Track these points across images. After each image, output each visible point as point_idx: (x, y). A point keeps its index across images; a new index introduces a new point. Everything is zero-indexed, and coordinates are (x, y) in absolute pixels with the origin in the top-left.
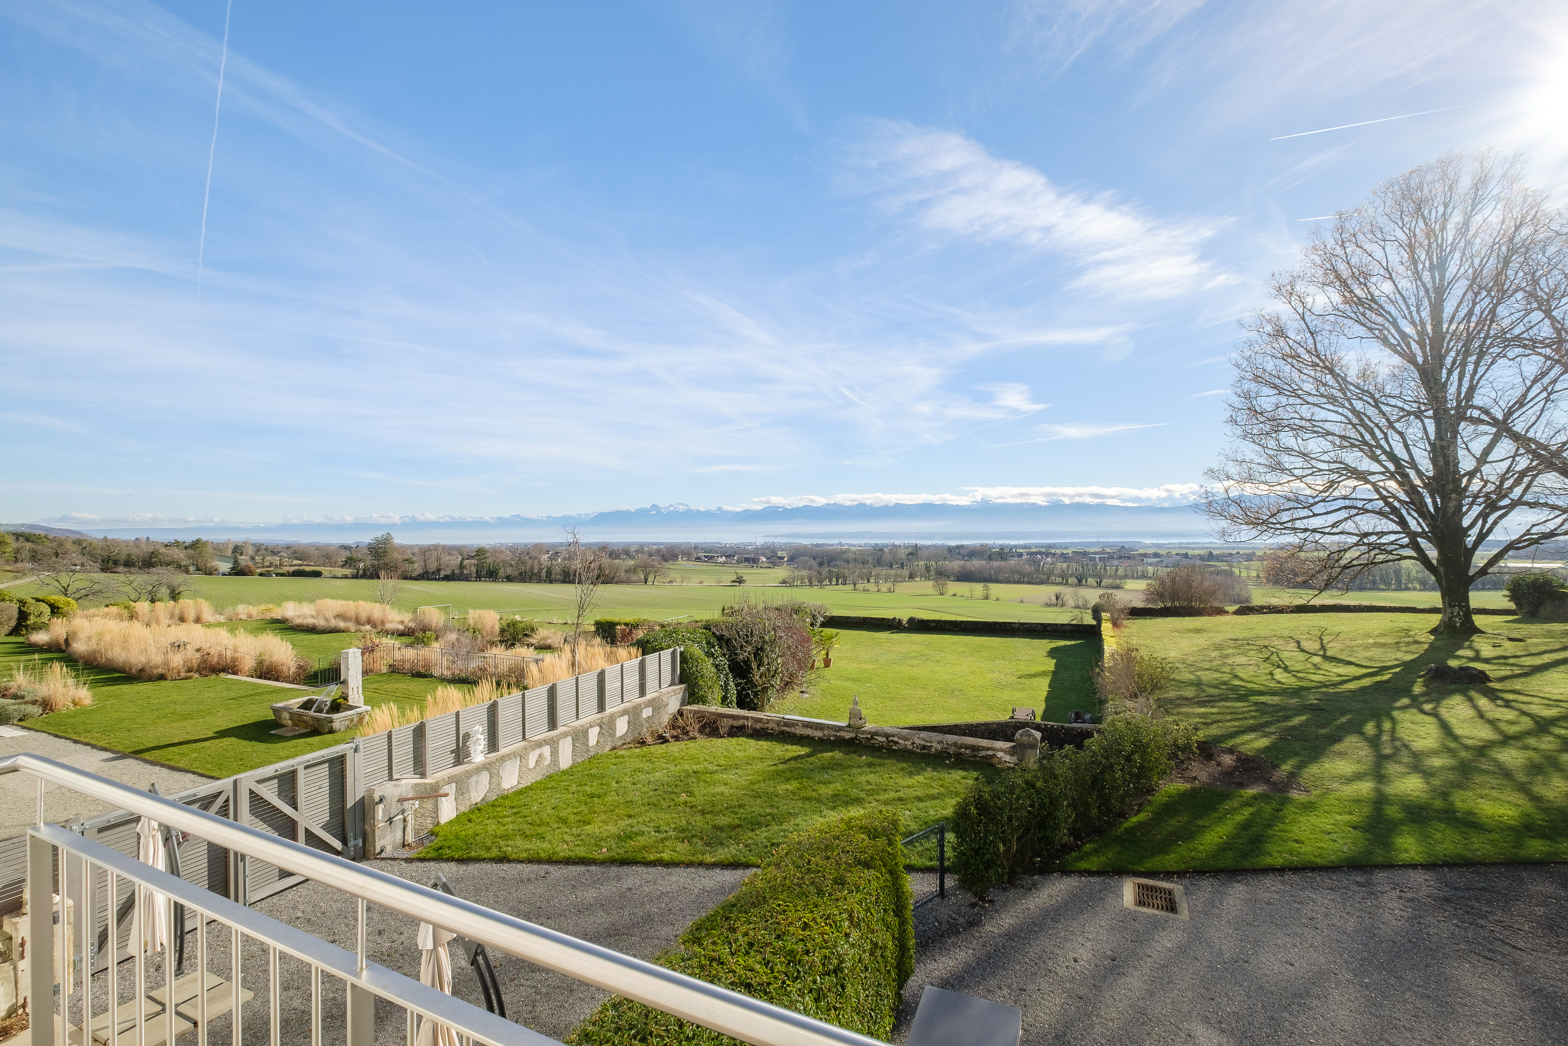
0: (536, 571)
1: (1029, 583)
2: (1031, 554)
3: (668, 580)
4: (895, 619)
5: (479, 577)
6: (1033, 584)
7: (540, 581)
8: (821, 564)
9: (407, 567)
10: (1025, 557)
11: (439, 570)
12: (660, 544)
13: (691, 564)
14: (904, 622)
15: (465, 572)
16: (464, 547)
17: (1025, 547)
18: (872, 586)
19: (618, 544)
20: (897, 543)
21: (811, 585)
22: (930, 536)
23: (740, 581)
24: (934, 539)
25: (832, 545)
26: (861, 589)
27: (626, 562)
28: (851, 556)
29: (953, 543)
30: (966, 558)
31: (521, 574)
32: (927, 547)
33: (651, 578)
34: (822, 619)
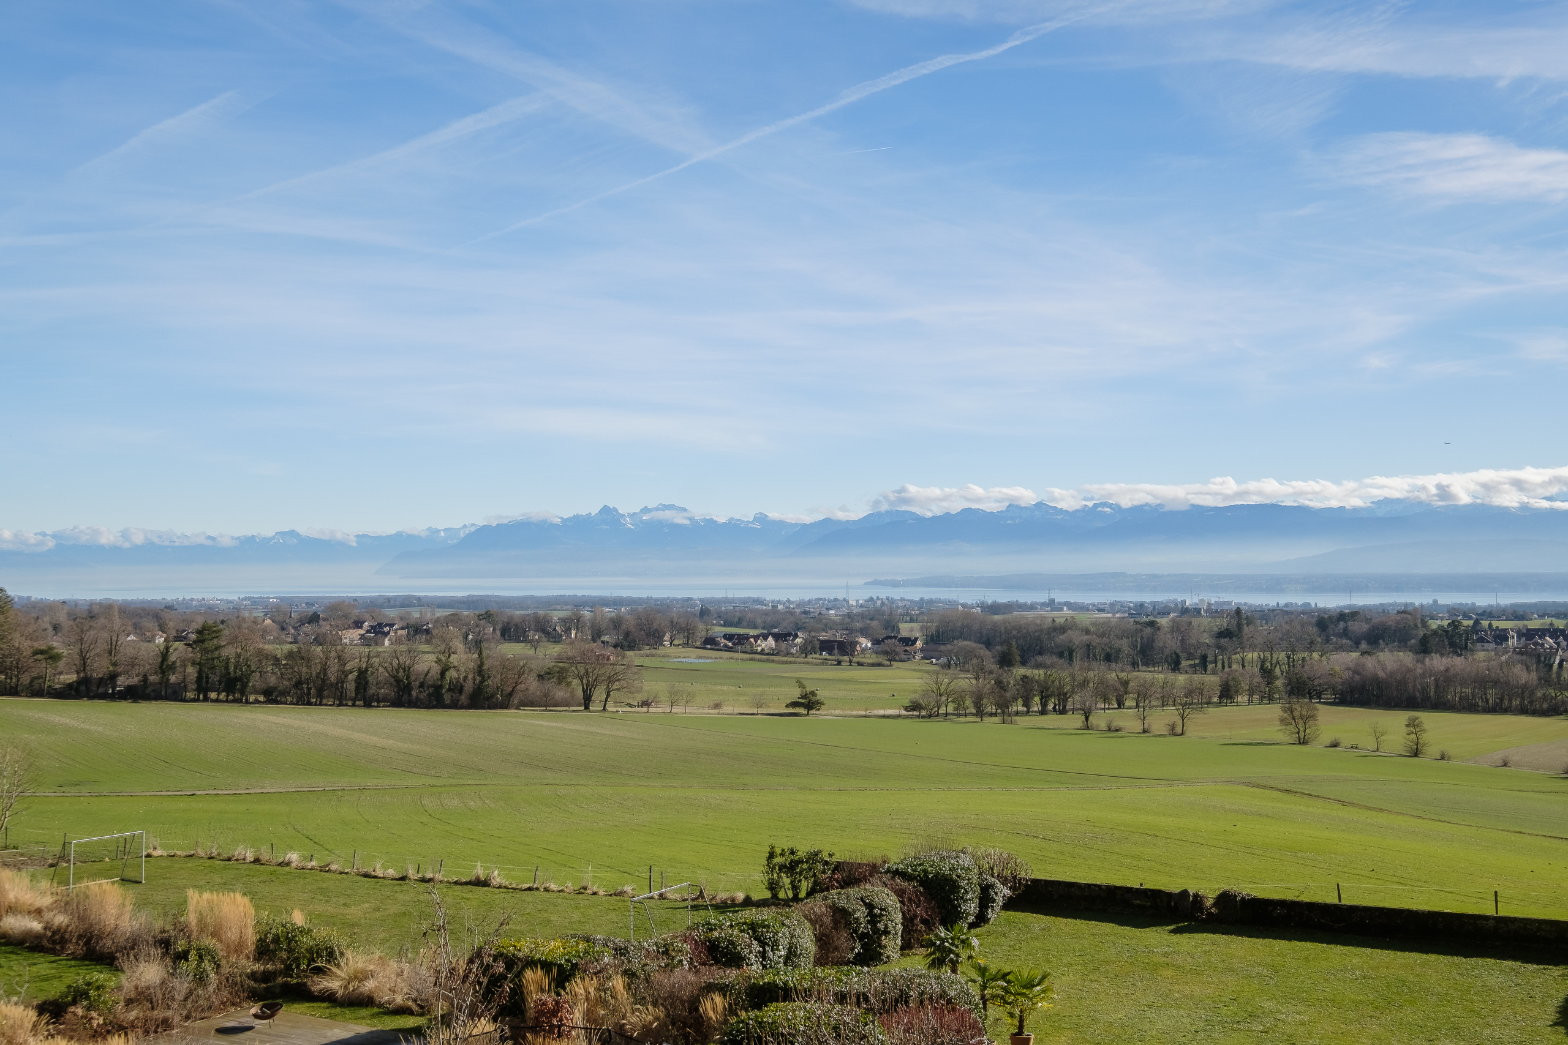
0: (333, 679)
1: (1523, 711)
2: (1528, 635)
3: (639, 698)
4: (1185, 893)
5: (203, 690)
6: (1536, 713)
7: (341, 700)
8: (1005, 661)
9: (42, 667)
10: (1512, 642)
11: (113, 677)
12: (617, 602)
13: (693, 657)
14: (1209, 903)
15: (173, 679)
16: (169, 607)
17: (1516, 613)
18: (1127, 718)
19: (521, 602)
20: (1190, 601)
21: (980, 713)
22: (1275, 584)
23: (808, 703)
24: (1282, 591)
25: (1032, 607)
26: (1103, 725)
27: (541, 651)
28: (1077, 638)
29: (1331, 602)
30: (1364, 646)
31: (298, 684)
32: (1267, 615)
33: (599, 694)
34: (1007, 892)
